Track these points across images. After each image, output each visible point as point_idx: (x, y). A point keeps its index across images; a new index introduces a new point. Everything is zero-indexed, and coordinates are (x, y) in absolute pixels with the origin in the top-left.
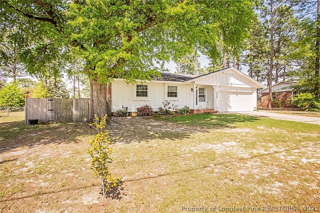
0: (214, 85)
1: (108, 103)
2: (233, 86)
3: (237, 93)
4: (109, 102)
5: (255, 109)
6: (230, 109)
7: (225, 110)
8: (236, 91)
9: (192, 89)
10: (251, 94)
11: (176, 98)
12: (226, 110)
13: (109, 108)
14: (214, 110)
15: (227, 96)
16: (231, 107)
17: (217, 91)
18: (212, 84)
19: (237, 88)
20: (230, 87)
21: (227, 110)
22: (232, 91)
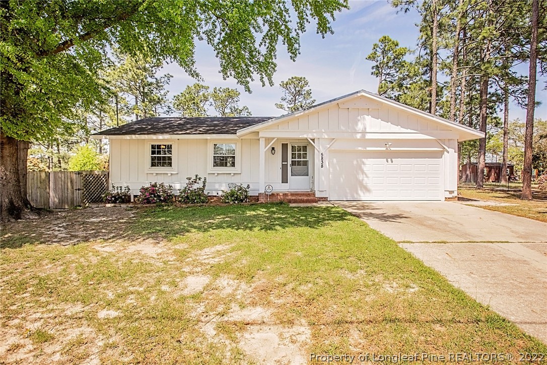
0: (311, 137)
1: (102, 179)
2: (368, 136)
3: (389, 155)
4: (103, 177)
5: (451, 196)
6: (367, 194)
7: (349, 195)
8: (385, 149)
9: (273, 149)
10: (438, 155)
11: (233, 168)
12: (353, 196)
13: (103, 188)
14: (314, 194)
15: (355, 162)
16: (366, 189)
17: (322, 151)
18: (305, 136)
19: (385, 142)
20: (358, 139)
21: (355, 195)
22: (368, 149)
